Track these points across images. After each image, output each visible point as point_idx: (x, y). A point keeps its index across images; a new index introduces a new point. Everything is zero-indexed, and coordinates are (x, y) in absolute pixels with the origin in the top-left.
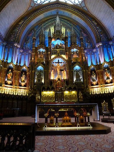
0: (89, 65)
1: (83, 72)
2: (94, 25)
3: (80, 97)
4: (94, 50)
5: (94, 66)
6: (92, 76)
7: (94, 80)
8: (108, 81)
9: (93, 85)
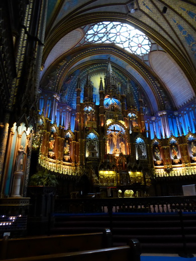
0: (152, 139)
1: (147, 147)
2: (157, 87)
3: (147, 180)
4: (153, 119)
5: (158, 140)
6: (155, 153)
7: (157, 159)
8: (177, 161)
9: (157, 165)
